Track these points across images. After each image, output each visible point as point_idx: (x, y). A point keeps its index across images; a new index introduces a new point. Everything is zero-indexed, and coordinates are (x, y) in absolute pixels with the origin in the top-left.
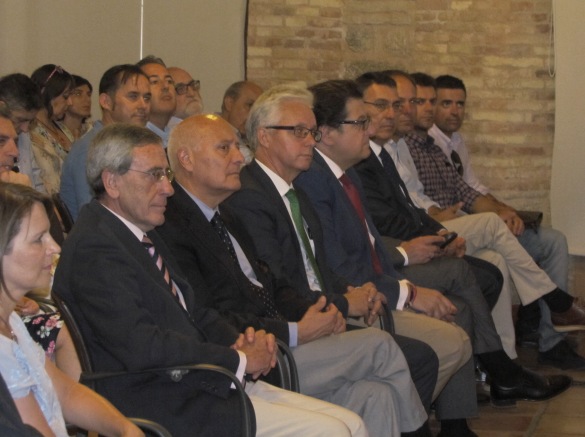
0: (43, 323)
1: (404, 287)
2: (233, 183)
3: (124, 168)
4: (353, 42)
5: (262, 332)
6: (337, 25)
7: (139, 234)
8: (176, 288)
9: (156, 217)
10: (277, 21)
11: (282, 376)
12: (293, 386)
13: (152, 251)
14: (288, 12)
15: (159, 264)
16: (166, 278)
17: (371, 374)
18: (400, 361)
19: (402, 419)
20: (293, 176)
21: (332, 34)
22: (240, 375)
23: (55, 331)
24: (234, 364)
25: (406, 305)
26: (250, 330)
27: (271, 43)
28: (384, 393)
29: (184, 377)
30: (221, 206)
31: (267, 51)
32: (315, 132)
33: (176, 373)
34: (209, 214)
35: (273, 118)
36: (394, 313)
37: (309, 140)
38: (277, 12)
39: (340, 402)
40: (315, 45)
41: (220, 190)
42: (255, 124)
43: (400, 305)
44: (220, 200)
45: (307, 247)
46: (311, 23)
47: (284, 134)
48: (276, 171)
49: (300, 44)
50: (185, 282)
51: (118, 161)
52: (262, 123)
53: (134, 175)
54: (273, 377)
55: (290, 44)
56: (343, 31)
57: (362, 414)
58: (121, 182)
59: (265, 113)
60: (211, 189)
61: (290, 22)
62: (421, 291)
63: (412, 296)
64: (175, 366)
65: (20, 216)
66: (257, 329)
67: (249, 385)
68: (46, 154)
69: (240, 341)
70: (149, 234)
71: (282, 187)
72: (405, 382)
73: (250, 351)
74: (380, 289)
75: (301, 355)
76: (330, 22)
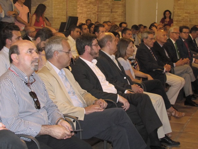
0: (135, 63)
1: (194, 59)
2: (165, 41)
3: (147, 38)
4: (190, 21)
5: (168, 65)
6: (188, 18)
7: (149, 48)
8: (155, 57)
9: (152, 46)
10: (178, 18)
11: (172, 72)
12: (174, 74)
13: (151, 51)
14: (180, 16)
15: (152, 53)
16: (153, 55)
17: (186, 72)
18: (191, 70)
19: (191, 79)
20: (176, 40)
21: (187, 20)
22: (164, 71)
23: (137, 64)
24: (163, 69)
25: (194, 62)
26: (167, 64)
27: (177, 21)
28: (188, 75)
29: (155, 71)
30: (164, 45)
31: (176, 22)
32: (179, 34)
33: (154, 70)
34: (161, 46)
35: (172, 31)
36: (192, 64)
37: (178, 35)
38: (178, 16)
39: (181, 76)
40: (184, 22)
41: (164, 42)
42: (169, 32)
43: (193, 62)
44: (163, 44)
45: (178, 52)
46: (183, 18)
47: (174, 34)
48: (173, 39)
49: (182, 21)
50: (157, 56)
51: (146, 37)
52: (171, 32)
53: (148, 39)
54: (170, 72)
55: (180, 21)
56: (189, 19)
57: (185, 79)
58: (146, 40)
59: (171, 30)
60: (162, 42)
61: (180, 18)
62: (197, 60)
63: (195, 61)
64: (154, 69)
65: (128, 44)
66: (168, 64)
67: (166, 73)
68: (139, 38)
69: (165, 66)
70: (151, 48)
71: (174, 42)
72: (192, 74)
73: (166, 67)
74: (189, 59)
75: (175, 69)
76: (186, 18)
